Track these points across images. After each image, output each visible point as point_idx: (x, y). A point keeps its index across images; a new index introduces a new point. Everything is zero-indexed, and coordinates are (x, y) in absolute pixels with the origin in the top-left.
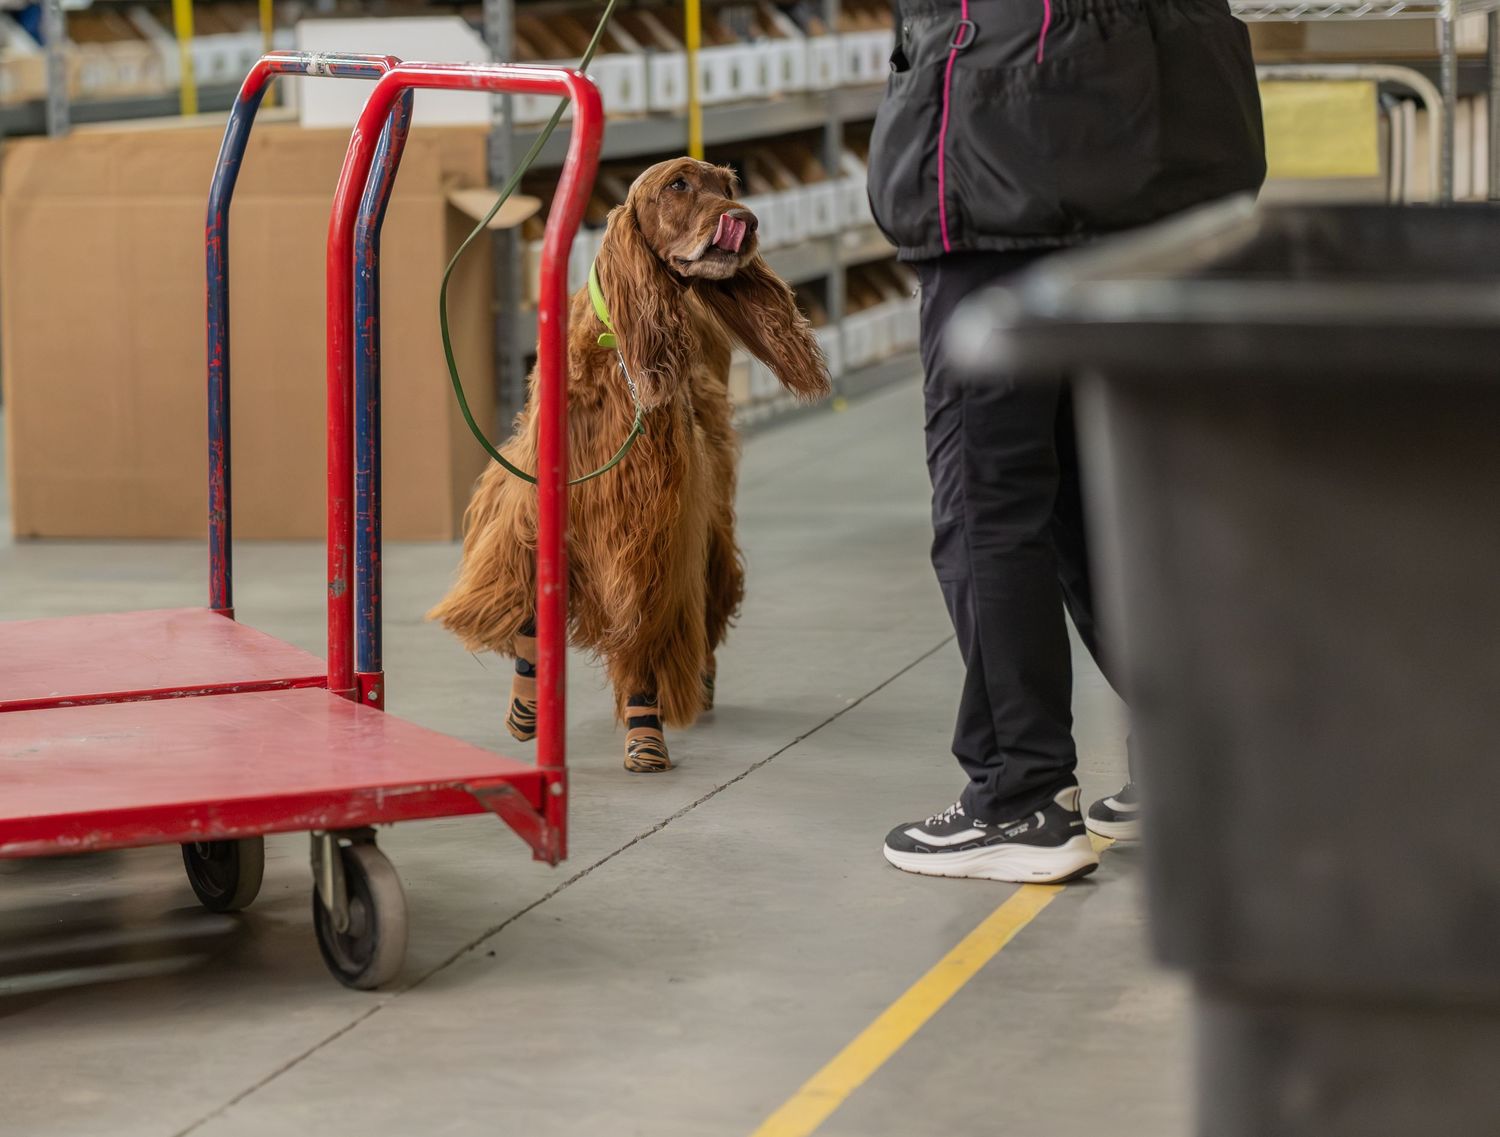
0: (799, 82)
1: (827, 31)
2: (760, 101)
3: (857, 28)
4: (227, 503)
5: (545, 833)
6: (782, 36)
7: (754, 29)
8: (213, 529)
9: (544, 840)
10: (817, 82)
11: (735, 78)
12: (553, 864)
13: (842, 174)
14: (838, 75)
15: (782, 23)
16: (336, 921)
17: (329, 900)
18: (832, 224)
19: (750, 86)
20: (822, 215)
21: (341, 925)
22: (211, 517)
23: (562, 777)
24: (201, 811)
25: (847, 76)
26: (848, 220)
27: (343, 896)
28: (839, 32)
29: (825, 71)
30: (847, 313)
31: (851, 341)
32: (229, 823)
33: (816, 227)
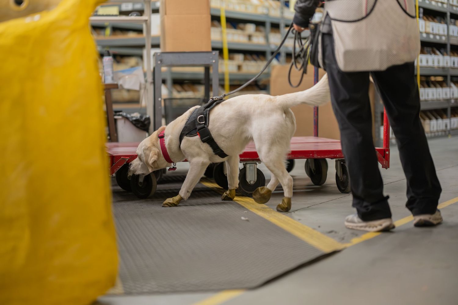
0: (441, 65)
1: (447, 54)
2: (433, 68)
3: (454, 55)
4: (317, 114)
5: (385, 162)
6: (437, 54)
7: (431, 52)
8: (315, 120)
9: (384, 163)
10: (445, 65)
11: (427, 62)
12: (387, 169)
13: (450, 87)
14: (450, 64)
15: (438, 52)
16: (340, 179)
17: (339, 175)
18: (448, 97)
19: (430, 64)
20: (446, 94)
21: (342, 179)
22: (314, 117)
23: (388, 150)
24: (313, 152)
25: (452, 65)
26: (452, 96)
27: (342, 173)
28: (450, 56)
29: (447, 63)
30: (451, 117)
31: (452, 123)
32: (318, 155)
33: (444, 97)
